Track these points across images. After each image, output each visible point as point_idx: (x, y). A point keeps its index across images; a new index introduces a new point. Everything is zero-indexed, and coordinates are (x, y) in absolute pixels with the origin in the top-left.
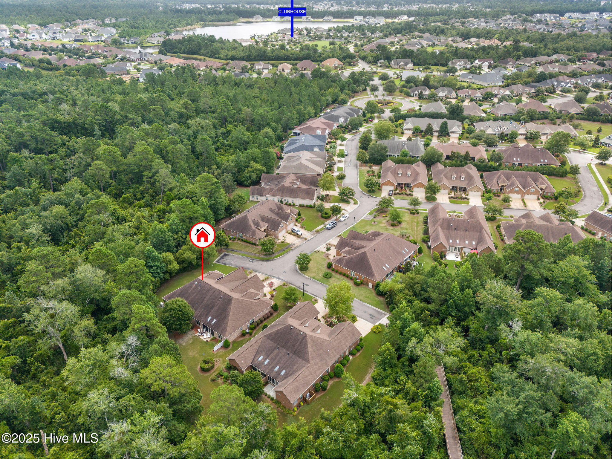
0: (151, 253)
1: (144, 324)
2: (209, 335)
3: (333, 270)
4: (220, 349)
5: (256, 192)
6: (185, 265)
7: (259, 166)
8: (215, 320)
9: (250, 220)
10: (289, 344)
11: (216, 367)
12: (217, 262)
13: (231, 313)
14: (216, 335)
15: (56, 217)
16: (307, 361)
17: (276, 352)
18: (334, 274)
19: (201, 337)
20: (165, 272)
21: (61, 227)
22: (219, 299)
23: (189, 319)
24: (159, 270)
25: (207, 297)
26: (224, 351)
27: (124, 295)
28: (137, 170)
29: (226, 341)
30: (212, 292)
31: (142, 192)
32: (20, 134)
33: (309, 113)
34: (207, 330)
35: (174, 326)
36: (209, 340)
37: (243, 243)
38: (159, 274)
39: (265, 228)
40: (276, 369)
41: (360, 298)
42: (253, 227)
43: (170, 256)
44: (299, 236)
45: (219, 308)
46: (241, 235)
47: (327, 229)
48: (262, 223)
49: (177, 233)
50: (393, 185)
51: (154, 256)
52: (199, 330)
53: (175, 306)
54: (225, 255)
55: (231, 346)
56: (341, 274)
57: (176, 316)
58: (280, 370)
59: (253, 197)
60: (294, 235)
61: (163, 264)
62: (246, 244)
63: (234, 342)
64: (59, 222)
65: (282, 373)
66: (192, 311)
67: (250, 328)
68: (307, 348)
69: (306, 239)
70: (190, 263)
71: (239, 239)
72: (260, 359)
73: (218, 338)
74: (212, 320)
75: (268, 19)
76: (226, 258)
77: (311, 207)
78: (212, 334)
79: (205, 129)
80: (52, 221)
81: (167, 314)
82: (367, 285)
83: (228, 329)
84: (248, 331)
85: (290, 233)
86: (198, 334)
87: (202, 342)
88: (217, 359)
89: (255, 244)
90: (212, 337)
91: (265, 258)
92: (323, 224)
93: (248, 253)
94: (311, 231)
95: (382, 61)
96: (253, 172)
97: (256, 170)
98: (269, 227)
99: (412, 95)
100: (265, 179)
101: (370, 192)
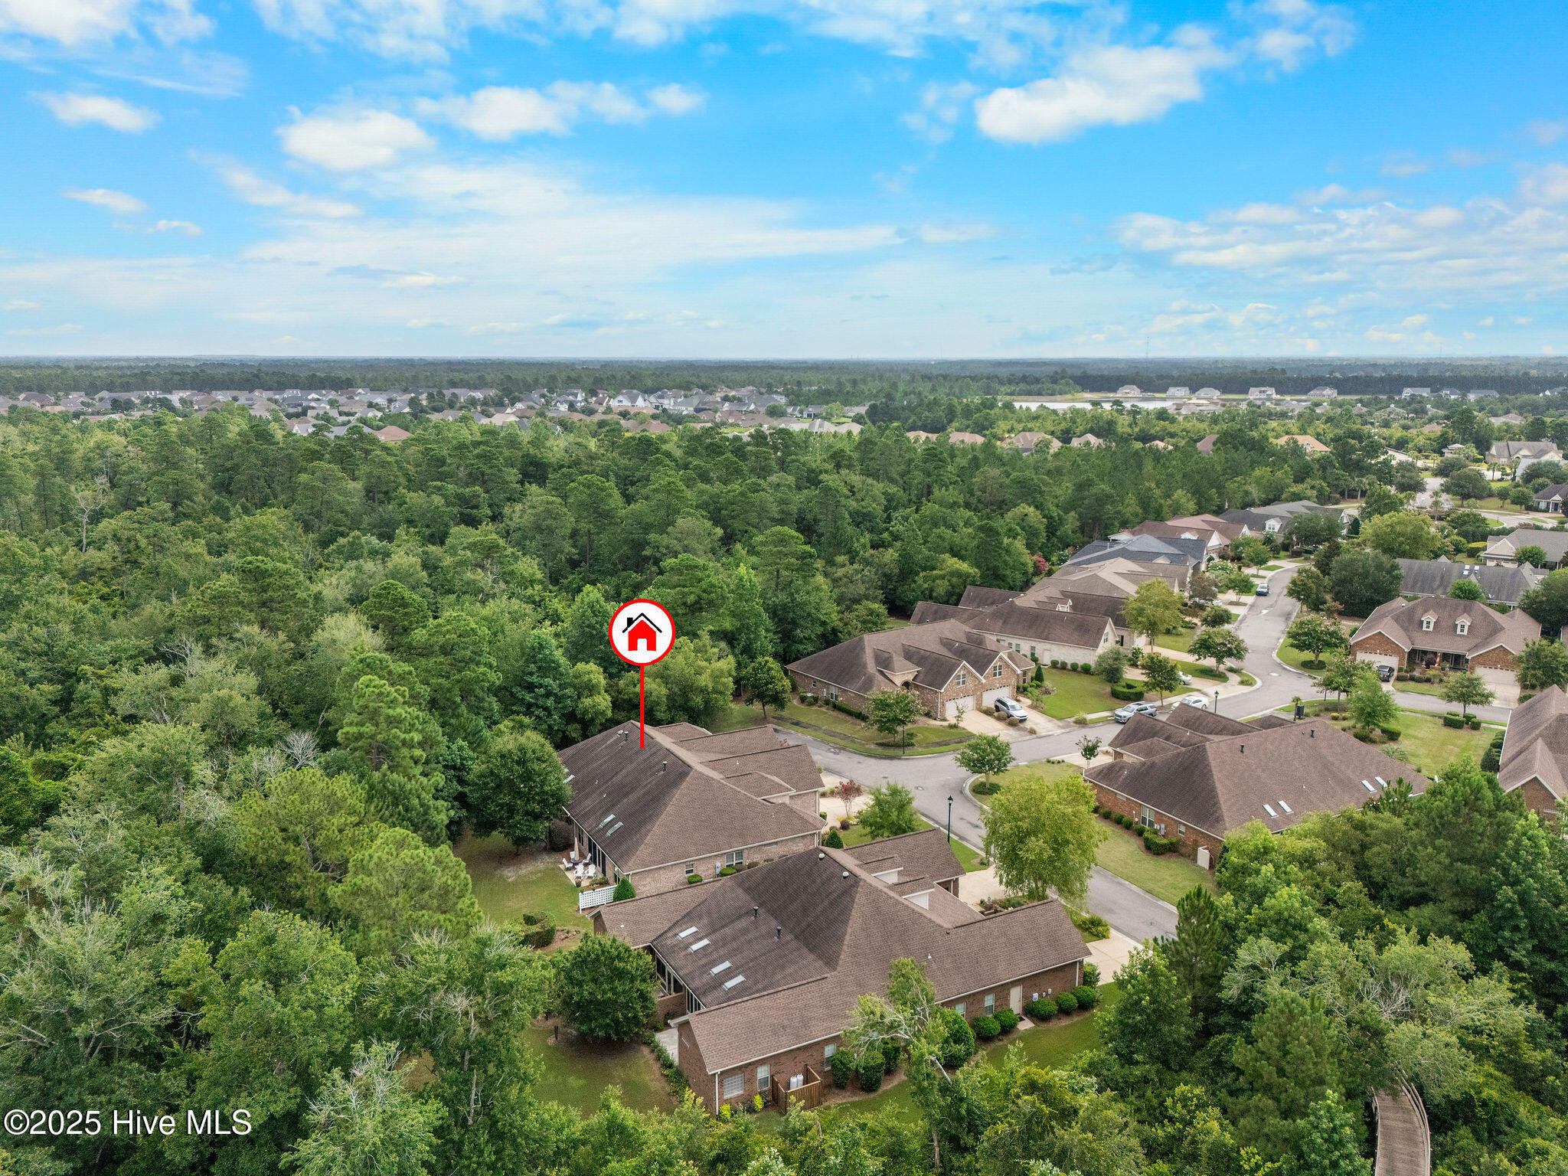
0: (542, 647)
7: (964, 566)
9: (868, 651)
10: (794, 906)
14: (610, 870)
16: (831, 962)
17: (743, 923)
20: (568, 716)
24: (550, 702)
25: (630, 767)
30: (646, 756)
32: (438, 460)
33: (1179, 510)
36: (586, 883)
37: (835, 714)
38: (550, 715)
39: (909, 677)
40: (716, 970)
41: (1150, 885)
42: (871, 667)
43: (595, 673)
44: (1014, 723)
45: (647, 794)
46: (834, 691)
47: (1118, 720)
48: (902, 665)
50: (1395, 650)
51: (550, 661)
58: (728, 974)
60: (999, 719)
61: (569, 691)
62: (842, 716)
65: (729, 984)
68: (845, 922)
69: (1032, 732)
71: (827, 703)
72: (683, 935)
74: (611, 824)
75: (1157, 395)
78: (604, 869)
79: (858, 496)
82: (1193, 857)
83: (643, 851)
85: (985, 711)
89: (864, 719)
91: (880, 750)
92: (1112, 710)
93: (833, 735)
94: (1060, 719)
95: (1457, 445)
96: (943, 577)
97: (953, 574)
98: (921, 676)
99: (1543, 505)
100: (971, 601)
101: (1311, 668)
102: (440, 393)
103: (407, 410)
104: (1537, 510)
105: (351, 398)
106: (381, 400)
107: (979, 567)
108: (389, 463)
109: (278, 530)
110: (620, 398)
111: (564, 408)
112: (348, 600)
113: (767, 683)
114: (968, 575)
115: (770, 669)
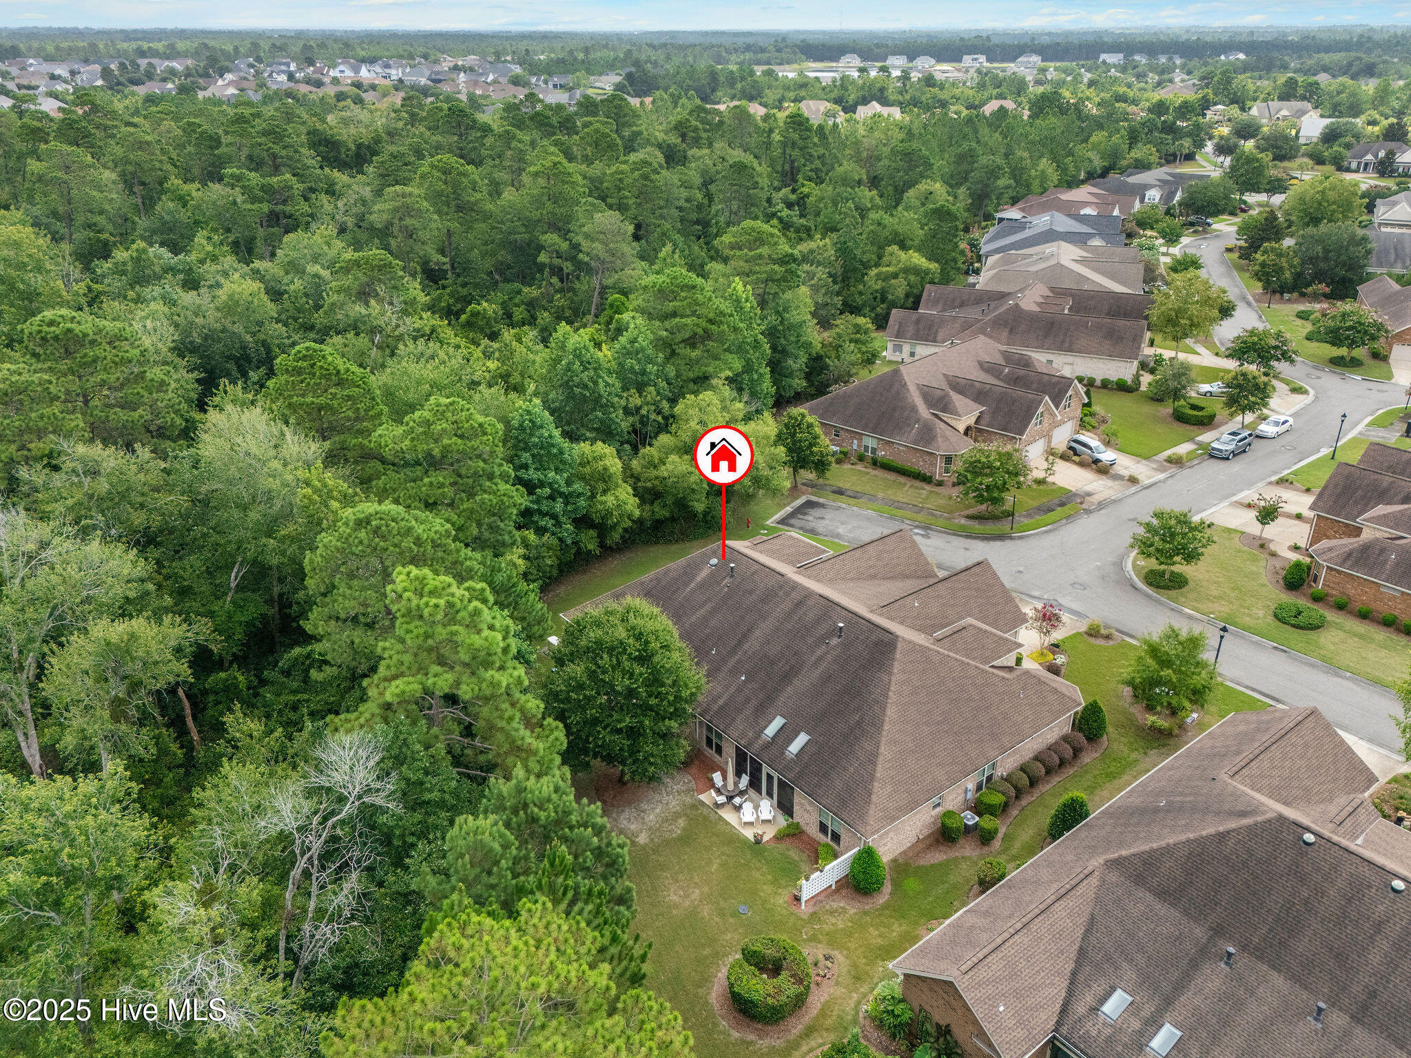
0: (535, 426)
1: (442, 681)
2: (767, 809)
3: (1317, 599)
4: (829, 893)
5: (911, 330)
6: (662, 512)
7: (917, 259)
8: (802, 739)
9: (912, 388)
10: (1303, 945)
11: (817, 1000)
12: (783, 521)
13: (891, 712)
14: (807, 814)
15: (230, 308)
17: (1214, 978)
18: (1331, 616)
19: (728, 815)
20: (583, 522)
21: (244, 348)
22: (822, 640)
23: (677, 714)
24: (559, 506)
25: (765, 626)
26: (851, 908)
27: (362, 523)
28: (521, 237)
29: (868, 856)
30: (787, 605)
31: (531, 305)
33: (1043, 177)
34: (755, 784)
35: (605, 736)
36: (769, 834)
37: (879, 473)
38: (558, 524)
39: (970, 420)
42: (924, 412)
43: (608, 457)
44: (1101, 469)
45: (827, 679)
46: (870, 442)
47: (1214, 455)
48: (958, 400)
49: (640, 388)
51: (547, 445)
52: (717, 777)
53: (621, 633)
54: (810, 505)
55: (887, 888)
56: (1364, 616)
57: (621, 683)
59: (898, 348)
60: (1082, 464)
61: (578, 486)
62: (891, 476)
63: (902, 867)
64: (238, 328)
66: (694, 676)
67: (979, 808)
69: (1133, 480)
70: (682, 505)
71: (861, 458)
72: (1111, 1012)
73: (813, 830)
74: (786, 735)
76: (817, 512)
77: (1123, 387)
78: (785, 807)
80: (212, 319)
81: (577, 670)
83: (881, 793)
84: (971, 819)
85: (1063, 457)
86: (709, 797)
87: (733, 839)
88: (819, 951)
89: (927, 479)
90: (782, 821)
91: (977, 526)
92: (1191, 440)
93: (900, 506)
94: (1147, 458)
95: (1220, 107)
96: (895, 276)
97: (907, 270)
98: (986, 419)
99: (1354, 165)
100: (935, 302)
101: (1345, 365)
102: (133, 63)
103: (99, 83)
104: (1348, 170)
105: (23, 69)
106: (62, 71)
107: (937, 261)
108: (148, 143)
109: (39, 248)
110: (341, 68)
111: (283, 78)
112: (172, 350)
113: (811, 445)
114: (927, 272)
115: (810, 426)
